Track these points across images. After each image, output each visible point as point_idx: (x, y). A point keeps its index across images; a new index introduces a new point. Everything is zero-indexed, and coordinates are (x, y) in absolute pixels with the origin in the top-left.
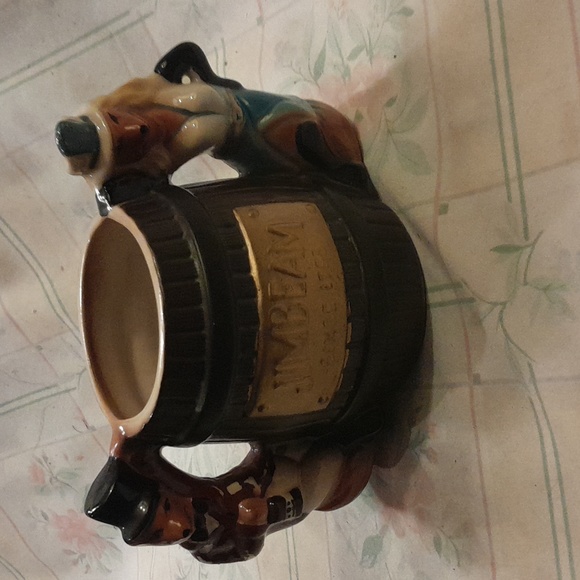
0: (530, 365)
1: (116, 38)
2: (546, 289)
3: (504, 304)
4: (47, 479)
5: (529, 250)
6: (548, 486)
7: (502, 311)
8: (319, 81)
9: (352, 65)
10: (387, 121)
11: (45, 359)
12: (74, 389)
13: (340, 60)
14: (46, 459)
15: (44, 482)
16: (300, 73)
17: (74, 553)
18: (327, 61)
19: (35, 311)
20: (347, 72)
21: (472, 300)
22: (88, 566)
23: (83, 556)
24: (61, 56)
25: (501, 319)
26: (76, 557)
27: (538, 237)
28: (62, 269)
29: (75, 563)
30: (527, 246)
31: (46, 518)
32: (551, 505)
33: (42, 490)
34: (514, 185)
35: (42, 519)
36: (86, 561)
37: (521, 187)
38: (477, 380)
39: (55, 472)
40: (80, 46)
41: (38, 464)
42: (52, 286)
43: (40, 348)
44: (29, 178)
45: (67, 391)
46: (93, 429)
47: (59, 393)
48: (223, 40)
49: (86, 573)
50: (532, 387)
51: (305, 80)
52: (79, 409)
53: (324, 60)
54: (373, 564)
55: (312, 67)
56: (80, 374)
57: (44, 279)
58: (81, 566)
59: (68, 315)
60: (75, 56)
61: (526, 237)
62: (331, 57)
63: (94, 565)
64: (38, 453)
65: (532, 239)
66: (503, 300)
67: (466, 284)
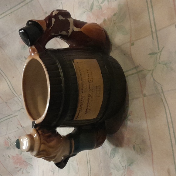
0: (161, 88)
1: (29, 4)
2: (165, 64)
3: (153, 70)
4: (9, 145)
5: (159, 53)
6: (168, 124)
7: (152, 72)
8: (92, 11)
9: (102, 5)
10: (114, 20)
11: (8, 106)
12: (18, 115)
13: (98, 4)
14: (9, 138)
15: (8, 145)
16: (86, 9)
17: (18, 168)
18: (94, 5)
19: (5, 91)
20: (101, 8)
21: (142, 70)
22: (23, 172)
23: (21, 168)
24: (12, 10)
25: (152, 75)
26: (19, 169)
27: (162, 49)
28: (13, 77)
29: (19, 171)
30: (159, 52)
31: (9, 157)
32: (169, 130)
33: (8, 148)
34: (154, 34)
35: (8, 158)
36: (22, 170)
37: (156, 34)
38: (145, 95)
39: (12, 142)
40: (17, 7)
41: (6, 140)
42: (10, 83)
43: (6, 103)
44: (3, 49)
45: (15, 116)
46: (24, 128)
47: (13, 117)
48: (62, 3)
49: (22, 174)
50: (162, 94)
51: (88, 11)
52: (19, 121)
53: (93, 4)
54: (114, 157)
55: (90, 7)
56: (19, 110)
57: (8, 81)
58: (21, 172)
59: (15, 92)
60: (16, 10)
61: (159, 49)
62: (96, 4)
63: (25, 171)
64: (7, 136)
65: (160, 50)
66: (152, 69)
67: (140, 66)
